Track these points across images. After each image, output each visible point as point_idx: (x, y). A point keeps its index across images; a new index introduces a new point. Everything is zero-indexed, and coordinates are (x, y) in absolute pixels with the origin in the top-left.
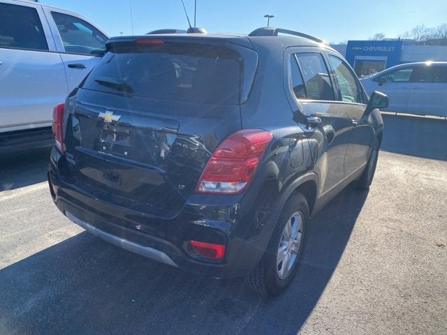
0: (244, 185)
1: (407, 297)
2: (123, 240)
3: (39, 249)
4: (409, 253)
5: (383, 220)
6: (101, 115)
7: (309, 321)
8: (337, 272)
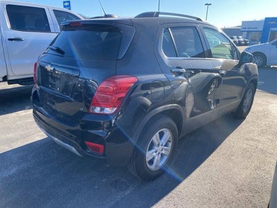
0: (115, 109)
1: (240, 191)
2: (56, 139)
3: (29, 142)
4: (256, 163)
5: (246, 139)
6: (46, 67)
7: (165, 198)
8: (197, 170)
